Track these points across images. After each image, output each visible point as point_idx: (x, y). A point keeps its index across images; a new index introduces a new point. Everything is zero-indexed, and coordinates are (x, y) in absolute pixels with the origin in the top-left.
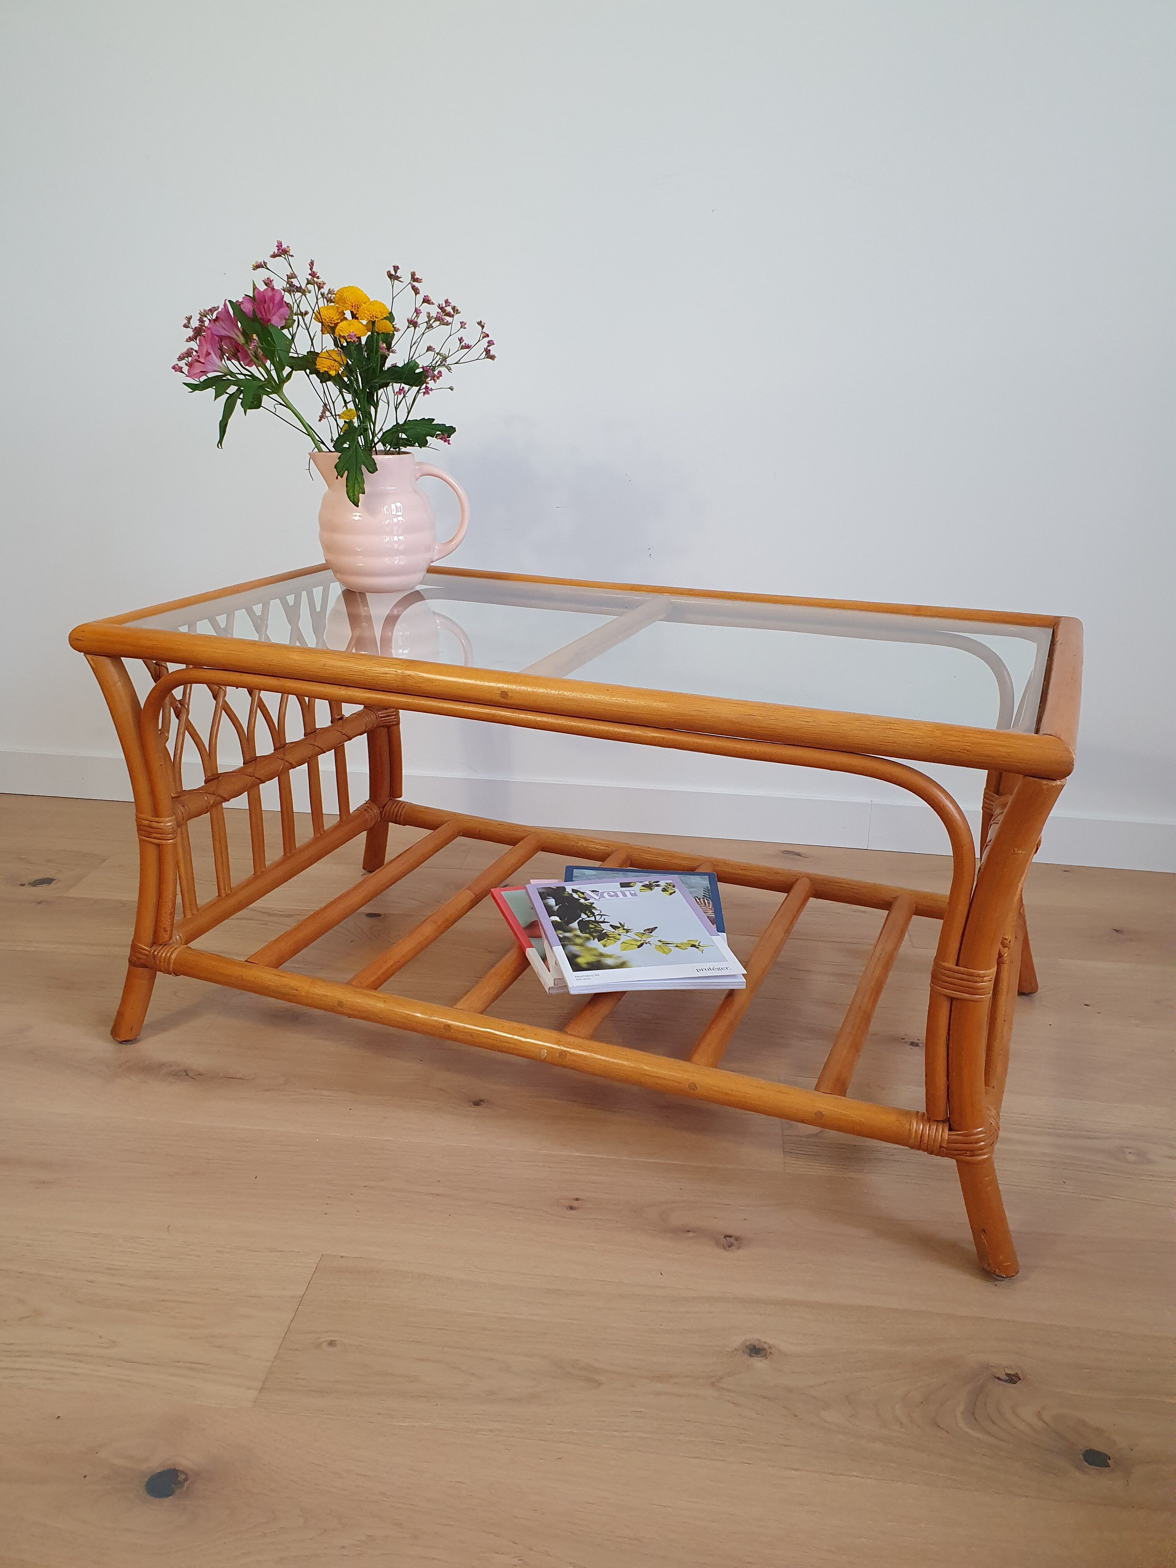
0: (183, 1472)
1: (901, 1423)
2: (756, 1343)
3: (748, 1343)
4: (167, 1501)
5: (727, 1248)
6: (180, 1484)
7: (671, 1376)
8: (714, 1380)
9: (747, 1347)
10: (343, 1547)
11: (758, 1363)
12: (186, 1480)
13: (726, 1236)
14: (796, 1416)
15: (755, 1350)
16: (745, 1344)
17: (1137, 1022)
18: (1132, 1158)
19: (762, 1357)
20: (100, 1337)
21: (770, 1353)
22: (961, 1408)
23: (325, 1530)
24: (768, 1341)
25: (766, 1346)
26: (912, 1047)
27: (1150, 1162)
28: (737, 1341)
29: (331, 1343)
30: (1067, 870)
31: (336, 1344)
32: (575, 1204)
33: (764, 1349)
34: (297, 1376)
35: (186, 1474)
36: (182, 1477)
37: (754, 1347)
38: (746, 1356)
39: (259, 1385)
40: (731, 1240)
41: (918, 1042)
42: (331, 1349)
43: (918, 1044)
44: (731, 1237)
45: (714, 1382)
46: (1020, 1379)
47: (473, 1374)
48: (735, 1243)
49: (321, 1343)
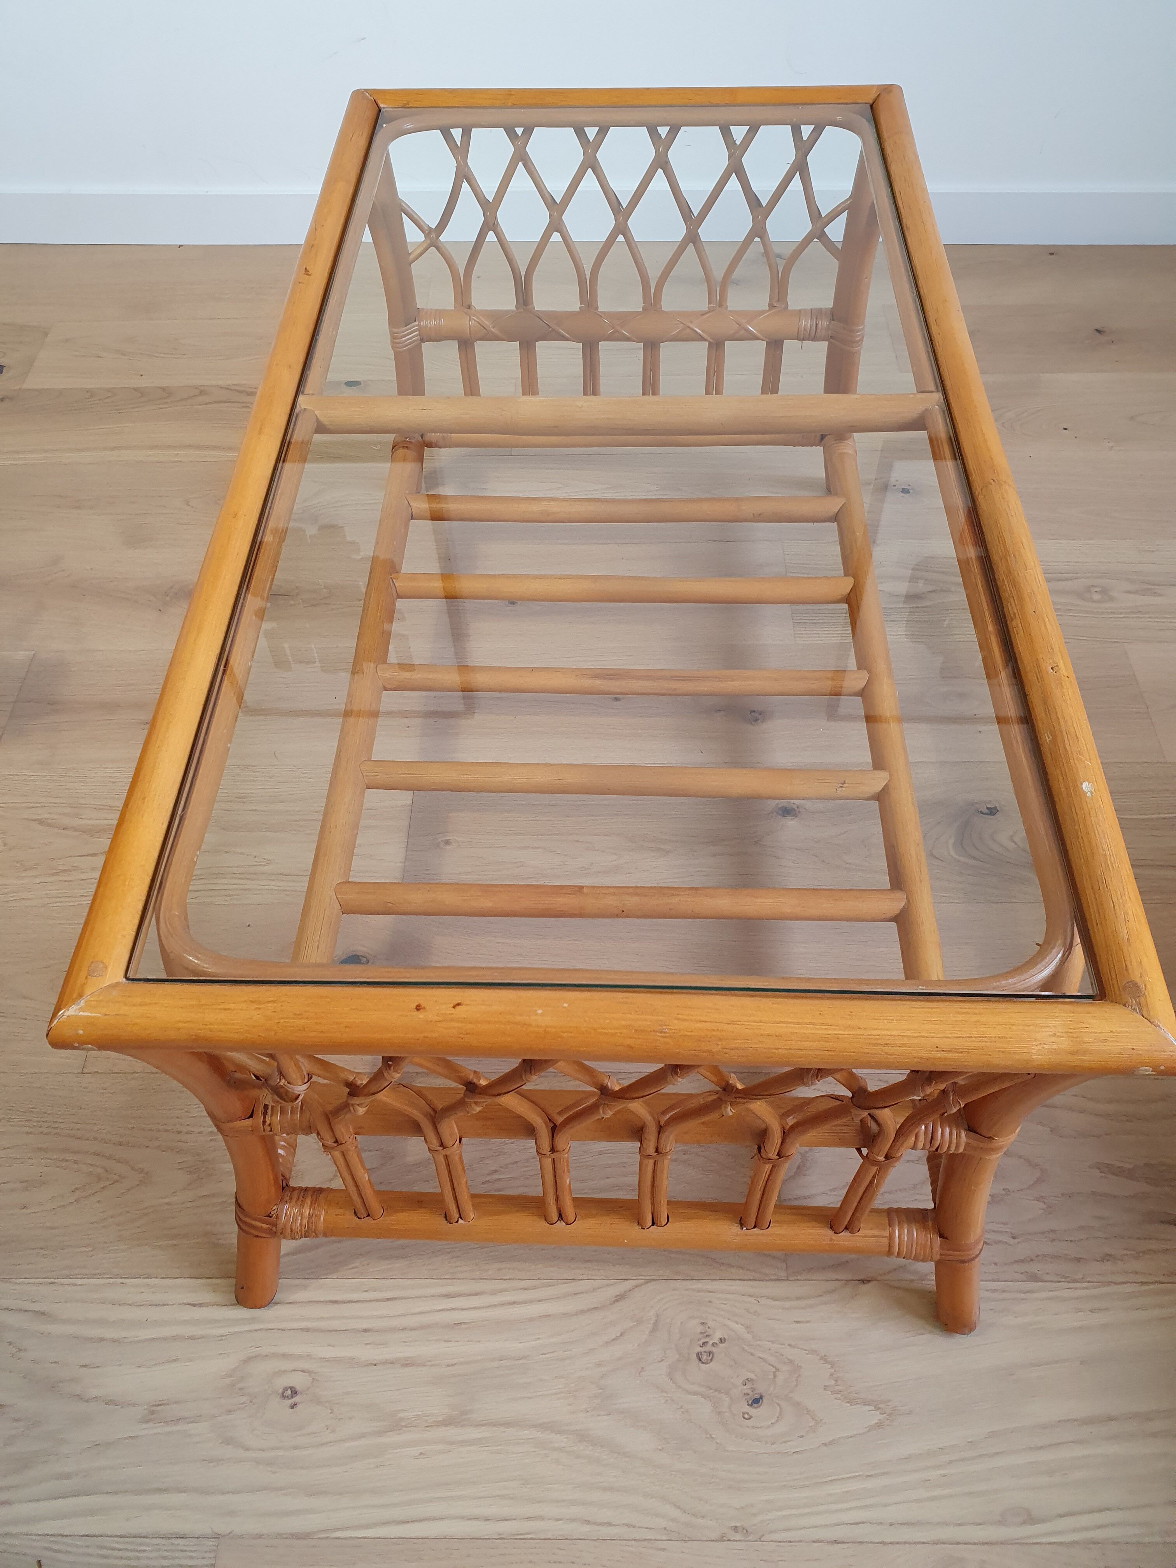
2: (786, 803)
3: (780, 806)
7: (722, 840)
11: (790, 820)
13: (751, 712)
14: (823, 861)
15: (786, 810)
16: (777, 804)
17: (1111, 444)
18: (1096, 597)
19: (792, 816)
20: (255, 857)
21: (799, 812)
22: (951, 841)
24: (796, 802)
25: (794, 806)
26: (903, 494)
27: (1112, 599)
29: (447, 842)
30: (1052, 251)
31: (451, 842)
33: (793, 809)
34: (427, 872)
37: (785, 807)
38: (779, 815)
40: (756, 714)
41: (909, 488)
42: (448, 847)
43: (908, 490)
46: (998, 811)
47: (567, 855)
48: (759, 717)
49: (439, 843)
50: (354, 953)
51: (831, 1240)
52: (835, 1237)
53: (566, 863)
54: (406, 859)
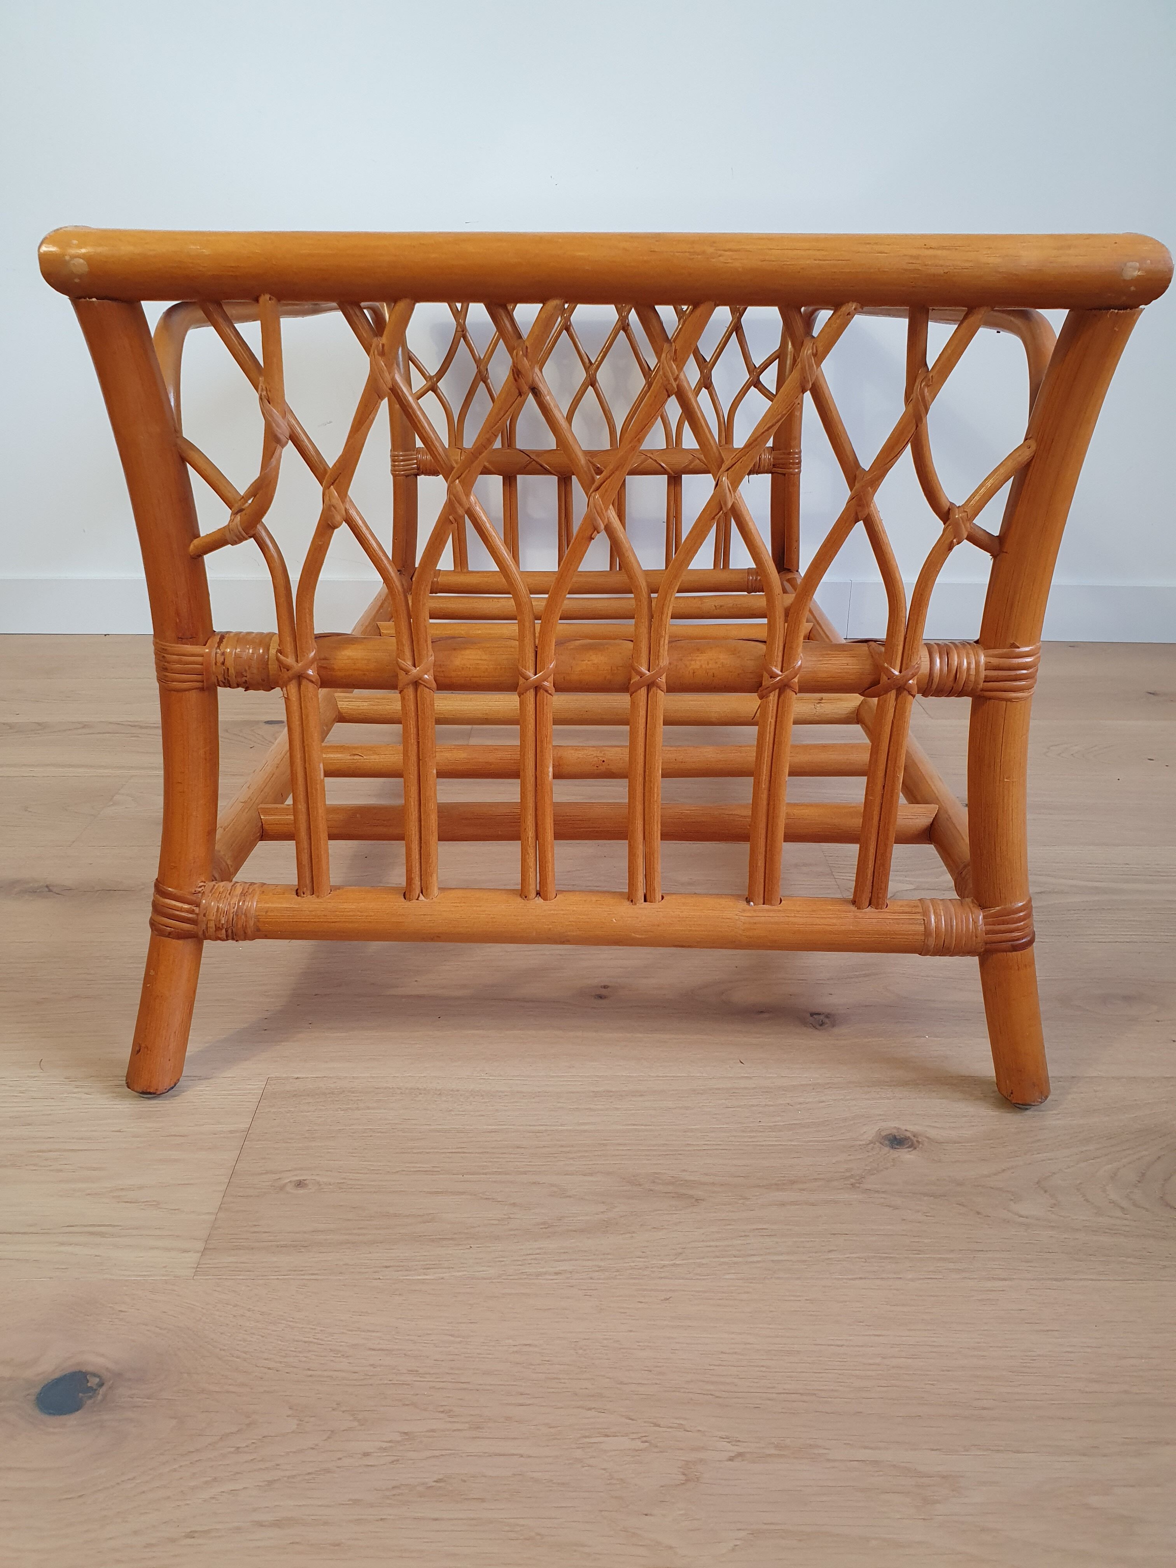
0: (95, 1375)
1: (1122, 1208)
2: (895, 1132)
3: (884, 1134)
4: (72, 1420)
5: (818, 1027)
6: (93, 1391)
7: (793, 1182)
8: (853, 1181)
9: (886, 1137)
10: (366, 1454)
11: (905, 1155)
12: (101, 1385)
13: (812, 1015)
14: (978, 1213)
15: (897, 1141)
16: (880, 1134)
19: (908, 1147)
21: (918, 1141)
23: (332, 1431)
24: (909, 1127)
25: (908, 1134)
28: (870, 1132)
29: (300, 1184)
31: (306, 1184)
32: (604, 992)
33: (907, 1138)
34: (256, 1229)
35: (99, 1376)
36: (93, 1382)
37: (895, 1138)
38: (887, 1149)
39: (200, 1245)
40: (822, 1017)
42: (301, 1191)
44: (819, 1014)
45: (855, 1183)
47: (514, 1204)
48: (827, 1020)
49: (285, 1185)
50: (77, 1369)
51: (855, 917)
52: (859, 914)
53: (512, 1216)
54: (220, 1208)
